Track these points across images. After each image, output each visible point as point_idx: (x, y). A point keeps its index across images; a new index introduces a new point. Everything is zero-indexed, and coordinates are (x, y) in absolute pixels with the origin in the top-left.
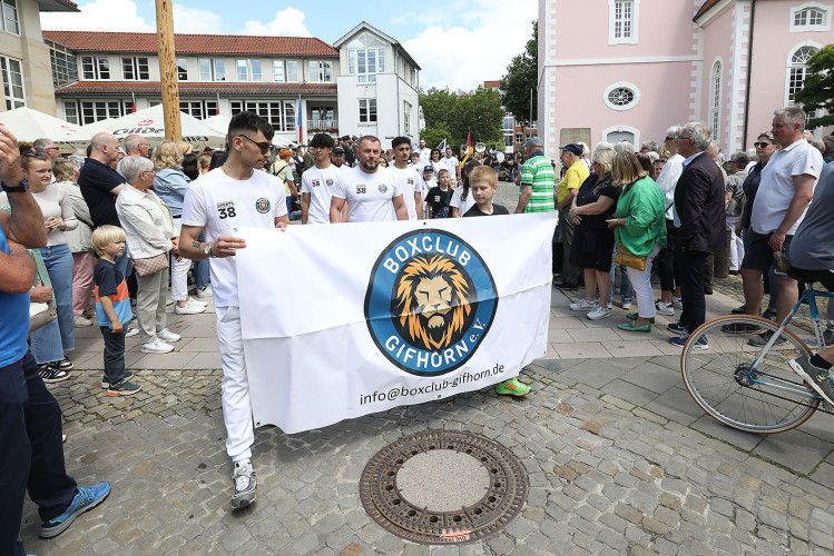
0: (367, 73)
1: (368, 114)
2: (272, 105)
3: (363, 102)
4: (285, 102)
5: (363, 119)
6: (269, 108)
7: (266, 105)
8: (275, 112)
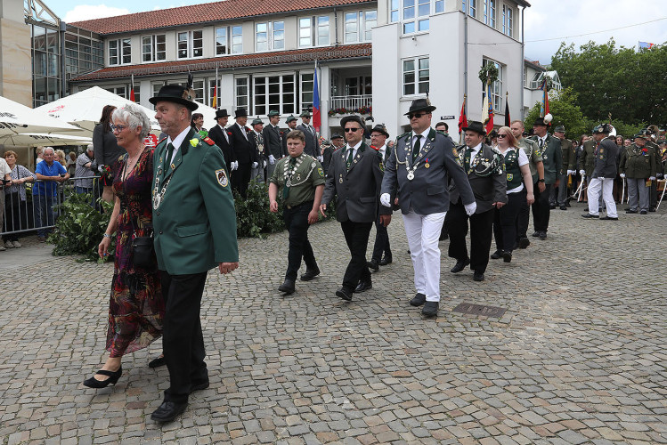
0: (416, 18)
1: (417, 82)
2: (286, 78)
3: (408, 64)
4: (302, 73)
5: (409, 90)
6: (281, 83)
7: (276, 79)
8: (288, 88)
